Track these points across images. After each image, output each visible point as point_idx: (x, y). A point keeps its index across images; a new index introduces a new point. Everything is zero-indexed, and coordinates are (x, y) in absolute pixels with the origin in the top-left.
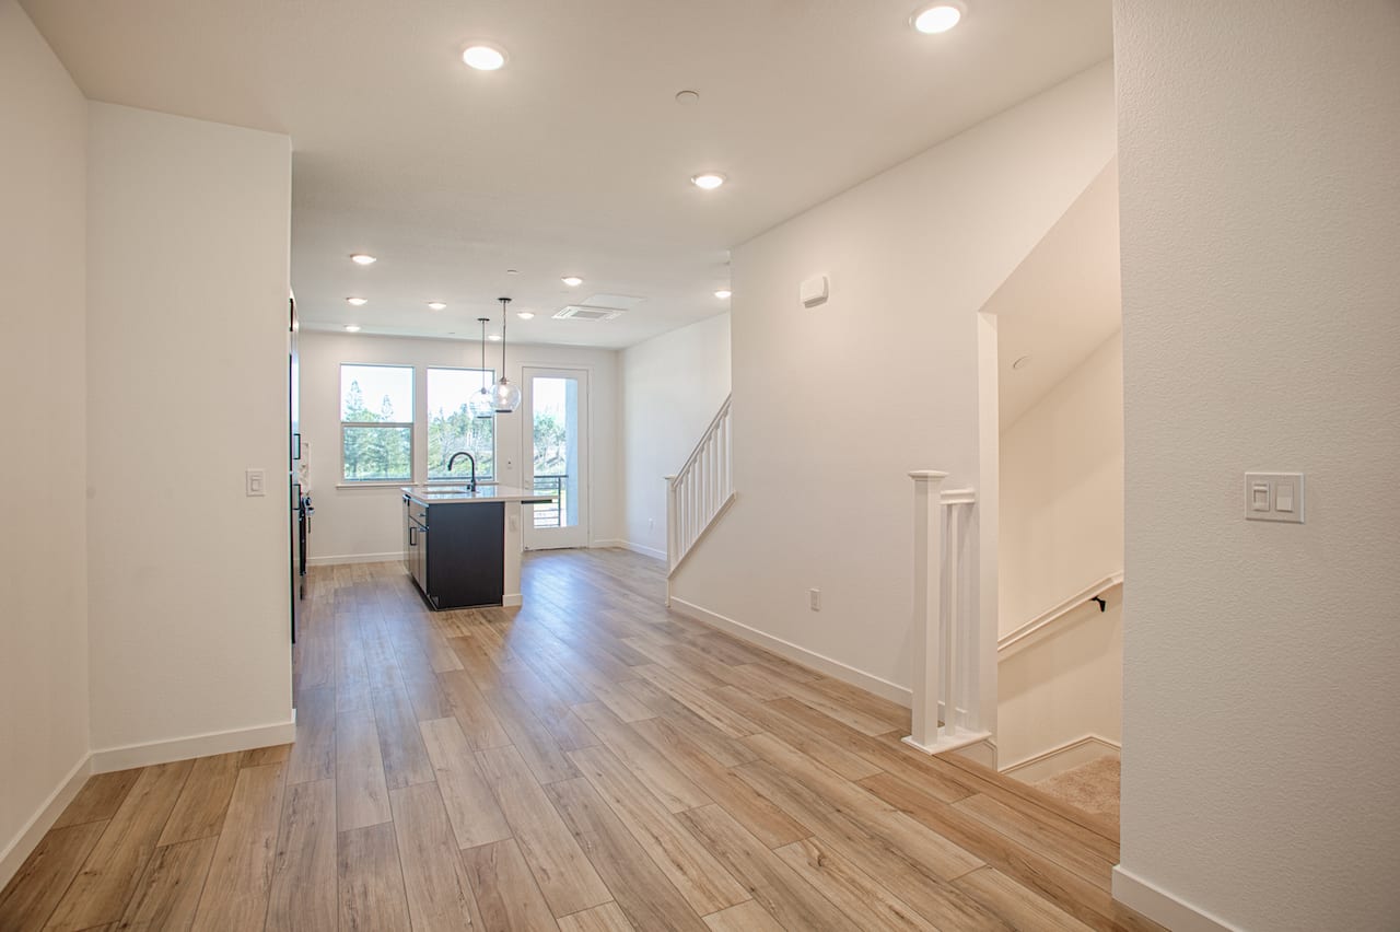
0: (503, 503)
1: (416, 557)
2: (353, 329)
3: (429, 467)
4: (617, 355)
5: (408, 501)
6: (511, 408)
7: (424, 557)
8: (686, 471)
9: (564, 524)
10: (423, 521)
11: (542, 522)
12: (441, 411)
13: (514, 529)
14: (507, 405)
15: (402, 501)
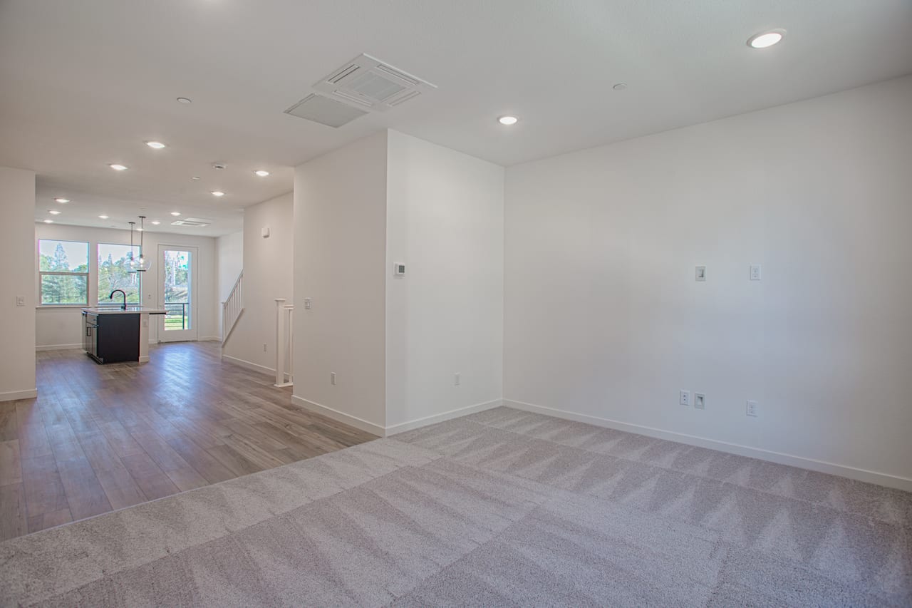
0: (139, 314)
1: (91, 347)
2: (48, 221)
3: (99, 299)
4: (215, 240)
5: (85, 314)
6: (145, 269)
7: (95, 346)
8: (229, 300)
9: (186, 328)
10: (95, 323)
11: (167, 329)
12: (110, 257)
14: (144, 268)
15: (81, 314)
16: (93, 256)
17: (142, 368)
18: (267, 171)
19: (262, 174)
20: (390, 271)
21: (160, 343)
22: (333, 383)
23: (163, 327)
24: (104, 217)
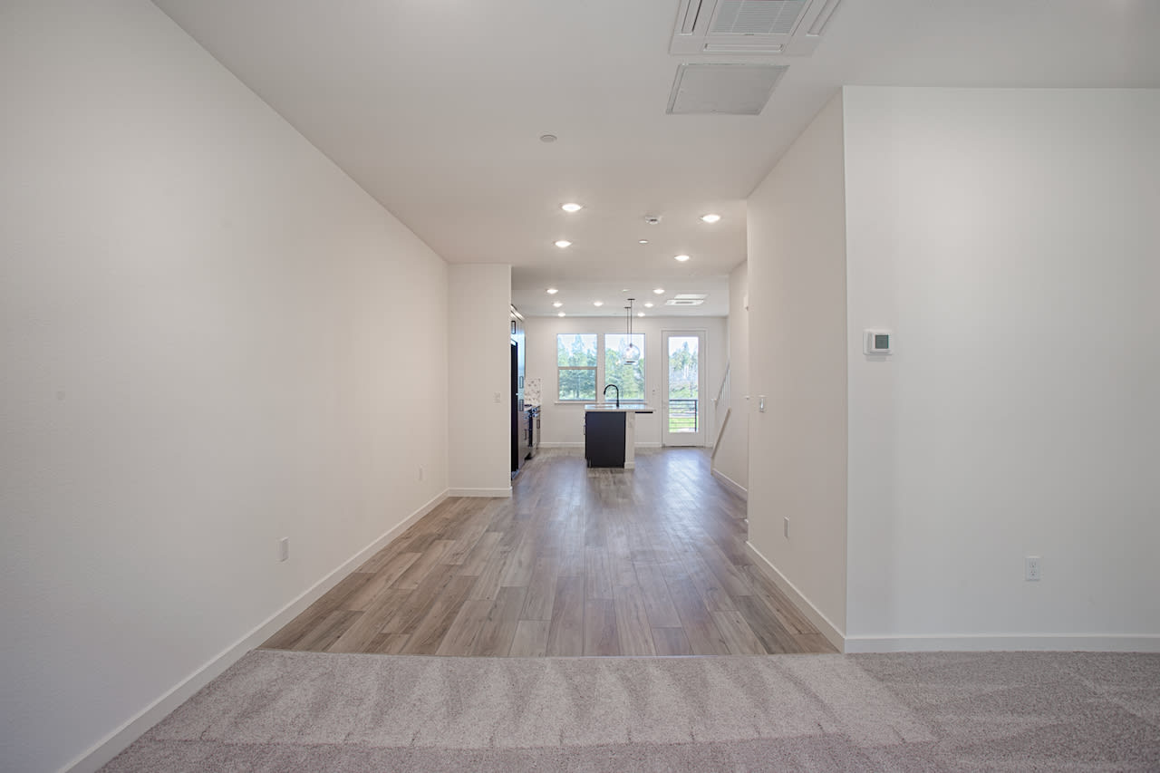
0: (625, 413)
4: (723, 320)
11: (674, 431)
13: (631, 426)
16: (601, 345)
17: (627, 476)
18: (717, 214)
19: (711, 219)
20: (858, 345)
21: (664, 447)
22: (786, 535)
23: (668, 428)
24: (598, 304)
